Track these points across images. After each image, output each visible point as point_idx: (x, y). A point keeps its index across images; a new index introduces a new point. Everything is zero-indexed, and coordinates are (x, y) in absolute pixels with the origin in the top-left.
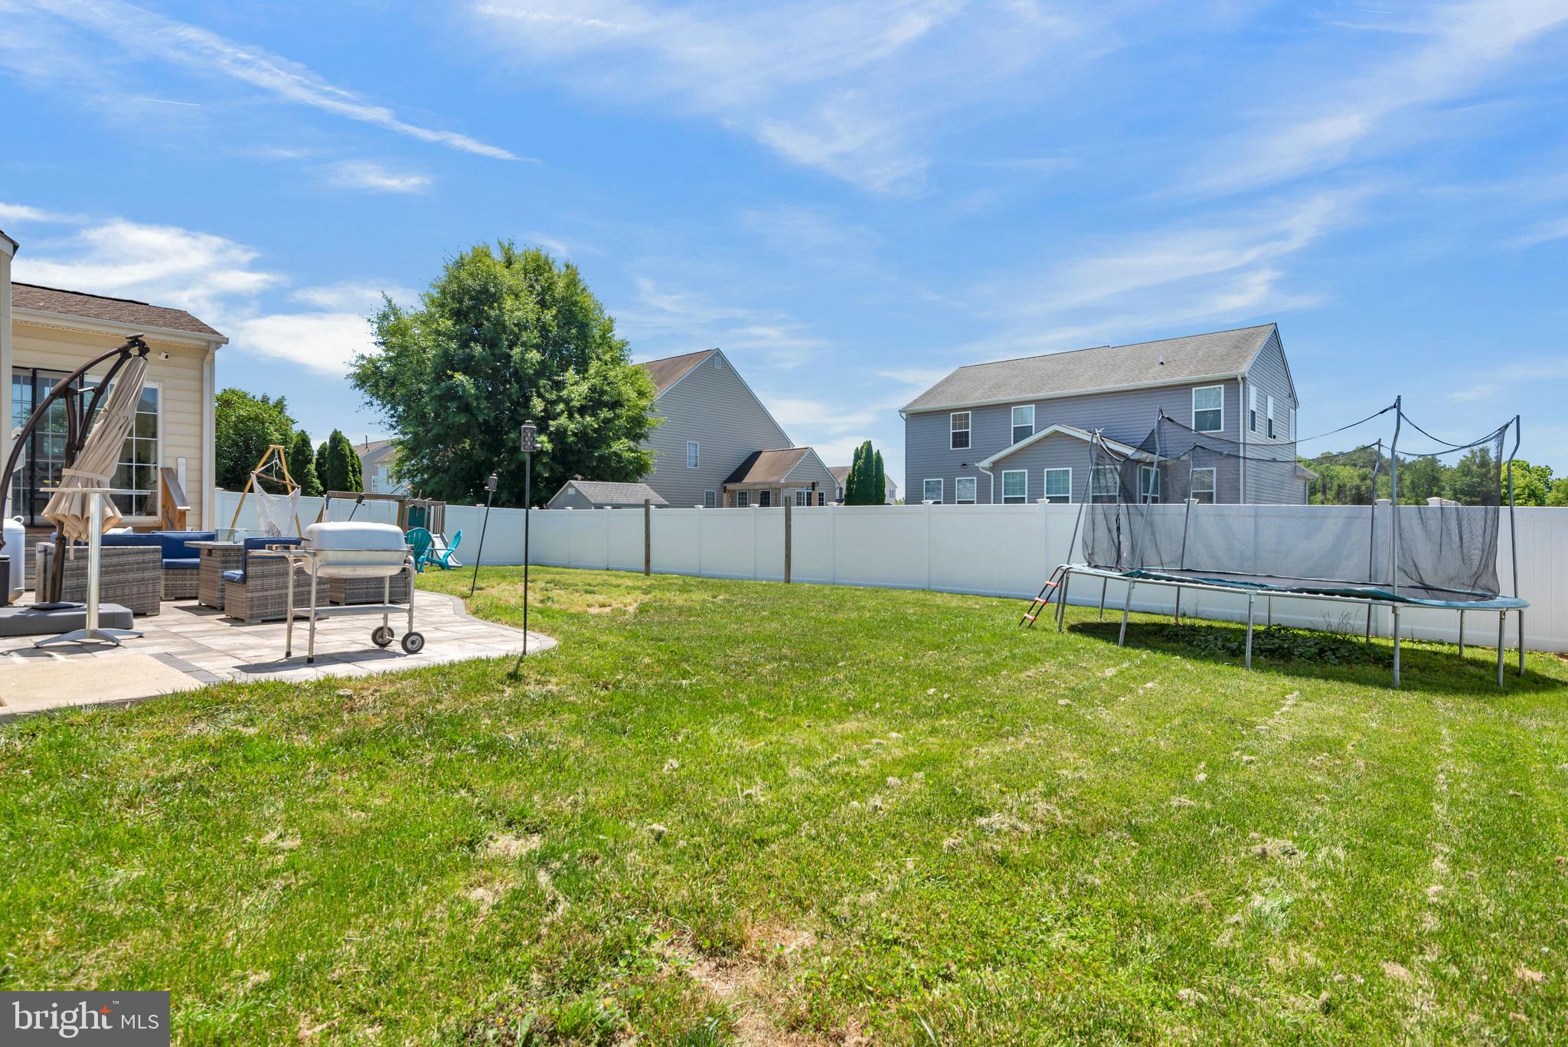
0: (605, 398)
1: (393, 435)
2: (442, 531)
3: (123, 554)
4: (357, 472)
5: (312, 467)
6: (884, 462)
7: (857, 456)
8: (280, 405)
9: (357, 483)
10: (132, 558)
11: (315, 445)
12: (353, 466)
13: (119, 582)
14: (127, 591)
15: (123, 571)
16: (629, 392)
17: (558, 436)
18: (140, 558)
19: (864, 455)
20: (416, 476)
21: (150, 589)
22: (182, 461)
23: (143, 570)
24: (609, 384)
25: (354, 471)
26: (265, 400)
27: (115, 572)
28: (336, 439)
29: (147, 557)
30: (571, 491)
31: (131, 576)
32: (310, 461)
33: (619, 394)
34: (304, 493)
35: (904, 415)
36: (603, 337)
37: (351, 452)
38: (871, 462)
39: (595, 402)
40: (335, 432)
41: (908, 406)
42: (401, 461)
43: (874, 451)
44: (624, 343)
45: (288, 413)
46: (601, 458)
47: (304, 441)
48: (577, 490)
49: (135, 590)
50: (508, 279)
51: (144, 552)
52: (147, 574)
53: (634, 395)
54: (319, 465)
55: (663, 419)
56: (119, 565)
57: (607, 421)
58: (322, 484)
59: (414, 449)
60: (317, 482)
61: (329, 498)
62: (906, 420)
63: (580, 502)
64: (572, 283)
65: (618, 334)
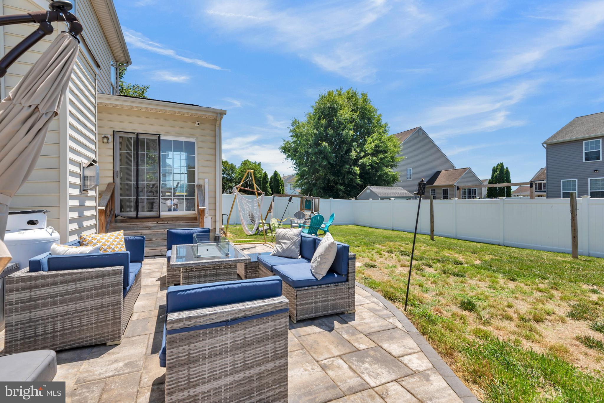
0: (380, 149)
1: (295, 172)
2: (318, 211)
3: (81, 279)
4: (282, 186)
5: (268, 184)
6: (510, 172)
7: (494, 170)
8: (259, 164)
9: (282, 190)
10: (89, 284)
11: (269, 177)
12: (281, 183)
13: (76, 311)
14: (85, 321)
15: (80, 299)
16: (390, 145)
17: (363, 167)
18: (97, 282)
19: (499, 170)
20: (302, 186)
21: (110, 315)
22: (206, 181)
23: (102, 295)
24: (381, 143)
25: (281, 185)
26: (255, 163)
27: (71, 300)
28: (276, 174)
29: (107, 281)
30: (368, 191)
31: (89, 303)
32: (267, 182)
33: (387, 147)
34: (266, 195)
35: (545, 145)
36: (377, 123)
37: (280, 178)
38: (503, 173)
39: (377, 151)
40: (275, 171)
41: (548, 140)
42: (298, 181)
43: (505, 167)
44: (386, 125)
45: (261, 167)
46: (380, 176)
47: (266, 175)
48: (371, 190)
49: (94, 319)
50: (341, 101)
51: (103, 275)
52: (107, 300)
53: (392, 147)
54: (270, 184)
55: (403, 157)
56: (76, 292)
57: (381, 159)
58: (271, 191)
59: (302, 176)
60: (270, 190)
61: (274, 197)
62: (547, 148)
63: (374, 196)
64: (365, 100)
65: (383, 122)
